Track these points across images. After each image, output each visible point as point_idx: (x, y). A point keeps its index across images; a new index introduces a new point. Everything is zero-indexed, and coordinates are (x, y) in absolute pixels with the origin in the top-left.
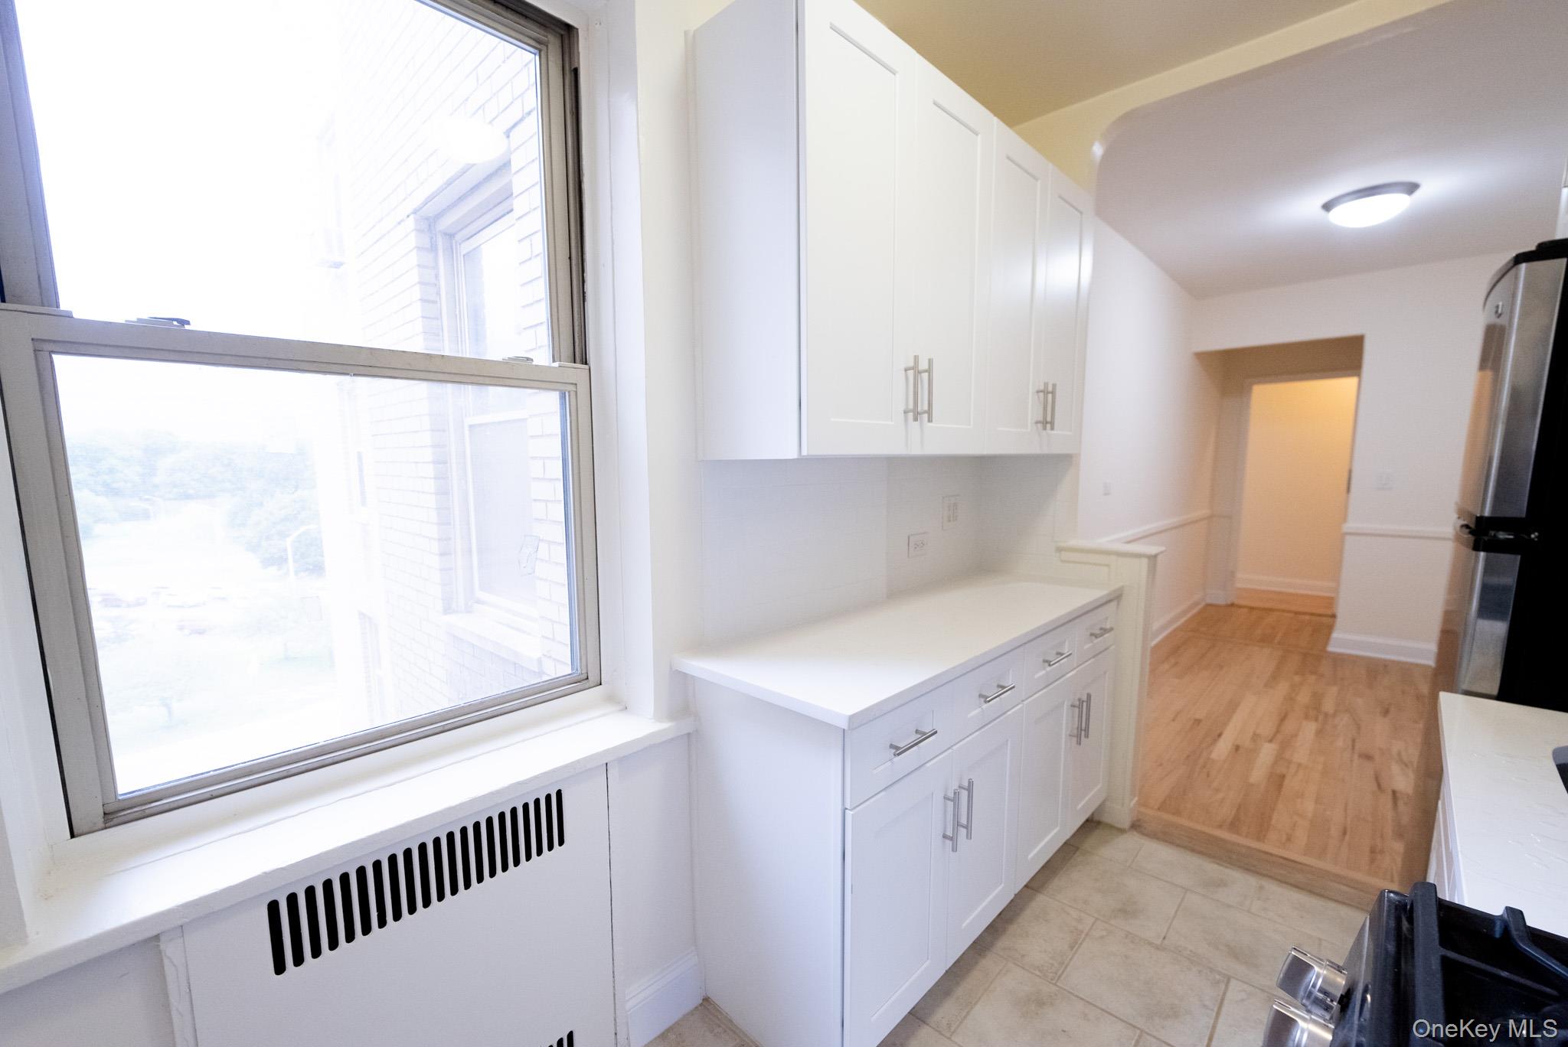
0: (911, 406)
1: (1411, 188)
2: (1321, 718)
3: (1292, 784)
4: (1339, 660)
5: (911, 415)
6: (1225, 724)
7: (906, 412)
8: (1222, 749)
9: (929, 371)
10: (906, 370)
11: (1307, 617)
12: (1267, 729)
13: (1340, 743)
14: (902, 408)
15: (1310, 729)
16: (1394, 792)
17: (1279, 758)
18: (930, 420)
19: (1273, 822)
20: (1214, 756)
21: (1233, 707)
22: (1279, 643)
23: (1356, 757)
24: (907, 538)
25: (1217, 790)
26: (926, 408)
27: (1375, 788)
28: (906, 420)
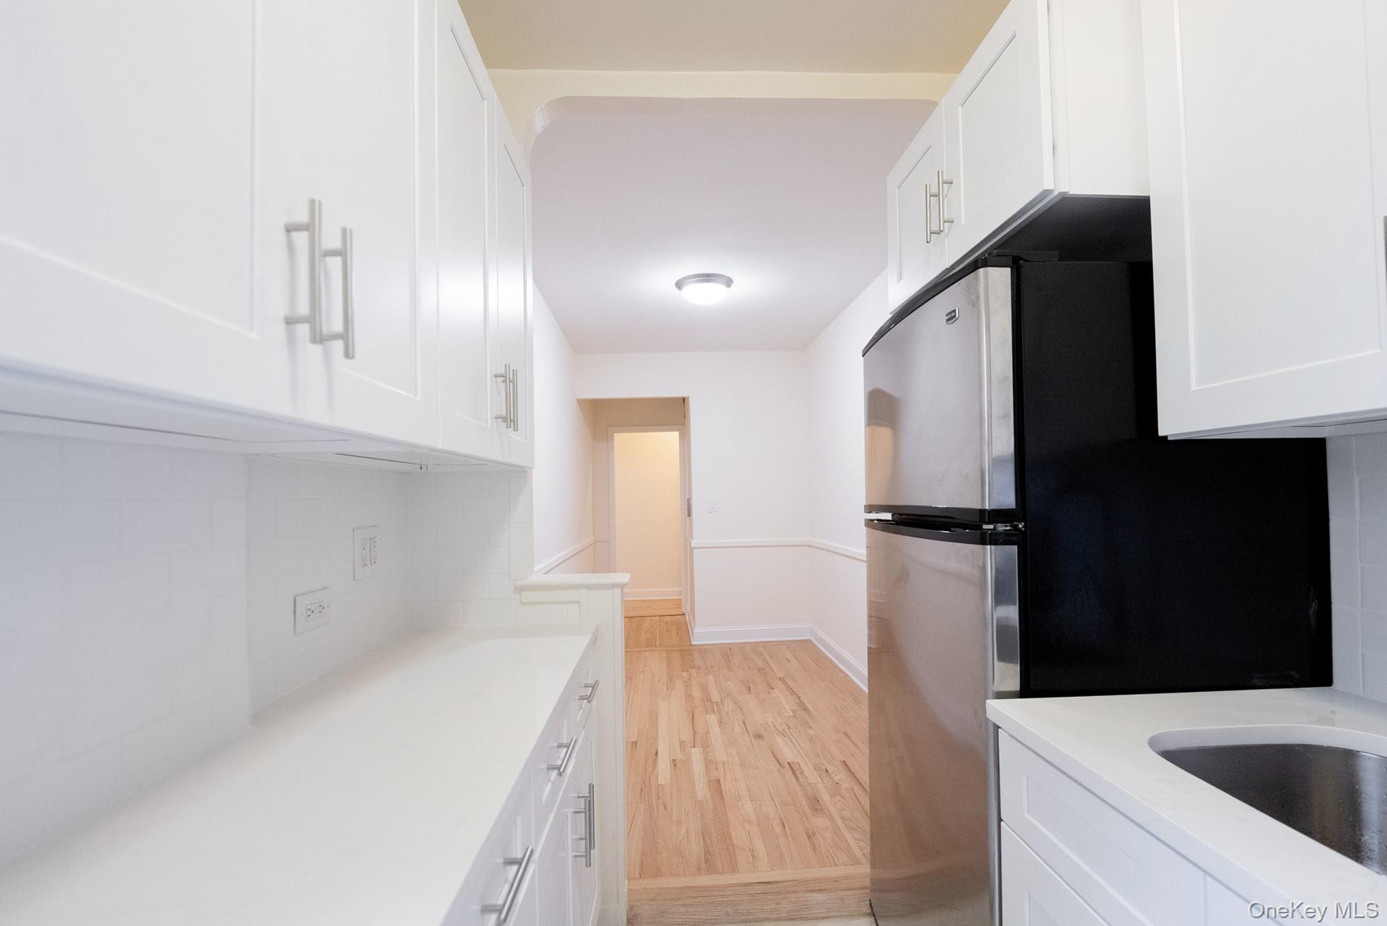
0: (303, 308)
1: (729, 282)
2: (715, 706)
3: (727, 786)
4: (704, 650)
5: (303, 330)
6: (656, 739)
7: (290, 322)
8: (664, 767)
9: (342, 253)
10: (290, 229)
11: (668, 618)
12: (687, 735)
13: (737, 729)
14: (283, 312)
15: (713, 719)
16: (788, 763)
17: (709, 763)
18: (348, 354)
19: (735, 841)
20: (661, 781)
21: (654, 716)
22: (660, 645)
23: (753, 739)
24: (292, 601)
25: (679, 823)
26: (338, 327)
27: (779, 767)
28: (291, 340)
